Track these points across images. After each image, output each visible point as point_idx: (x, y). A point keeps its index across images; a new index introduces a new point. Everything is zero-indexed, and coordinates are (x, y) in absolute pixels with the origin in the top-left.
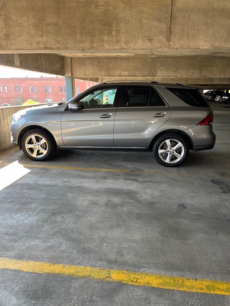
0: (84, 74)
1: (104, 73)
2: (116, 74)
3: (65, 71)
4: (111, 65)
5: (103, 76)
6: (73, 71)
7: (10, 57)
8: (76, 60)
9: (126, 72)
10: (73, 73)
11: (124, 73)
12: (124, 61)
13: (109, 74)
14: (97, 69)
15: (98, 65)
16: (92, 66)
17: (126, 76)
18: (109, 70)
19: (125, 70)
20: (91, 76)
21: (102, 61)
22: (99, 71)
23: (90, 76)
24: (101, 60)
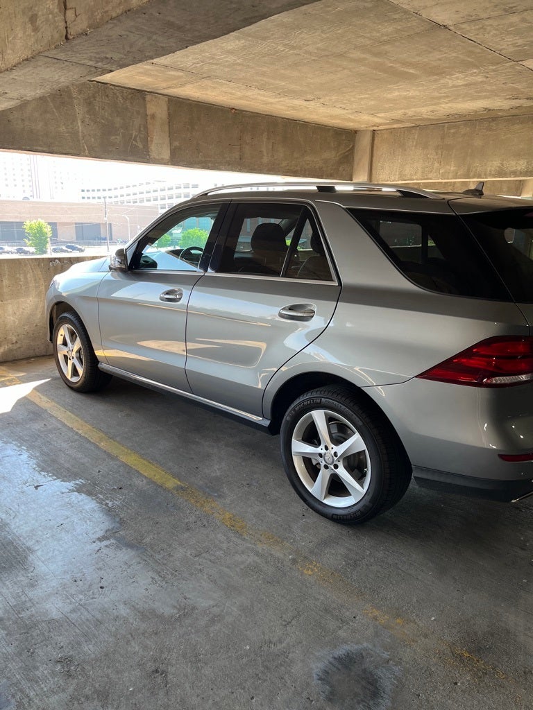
0: (400, 173)
1: (452, 168)
2: (489, 169)
3: (355, 167)
4: (478, 142)
5: (450, 176)
6: (373, 168)
7: (135, 140)
8: (386, 136)
9: (521, 162)
10: (374, 172)
11: (513, 163)
12: (517, 127)
13: (468, 170)
14: (436, 157)
15: (438, 146)
16: (423, 148)
17: (521, 173)
18: (468, 158)
19: (518, 155)
20: (417, 180)
21: (452, 131)
22: (440, 162)
23: (414, 178)
24: (449, 128)
